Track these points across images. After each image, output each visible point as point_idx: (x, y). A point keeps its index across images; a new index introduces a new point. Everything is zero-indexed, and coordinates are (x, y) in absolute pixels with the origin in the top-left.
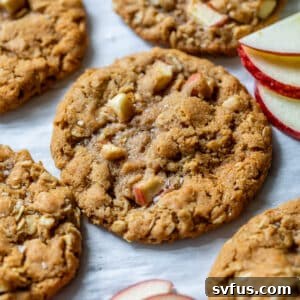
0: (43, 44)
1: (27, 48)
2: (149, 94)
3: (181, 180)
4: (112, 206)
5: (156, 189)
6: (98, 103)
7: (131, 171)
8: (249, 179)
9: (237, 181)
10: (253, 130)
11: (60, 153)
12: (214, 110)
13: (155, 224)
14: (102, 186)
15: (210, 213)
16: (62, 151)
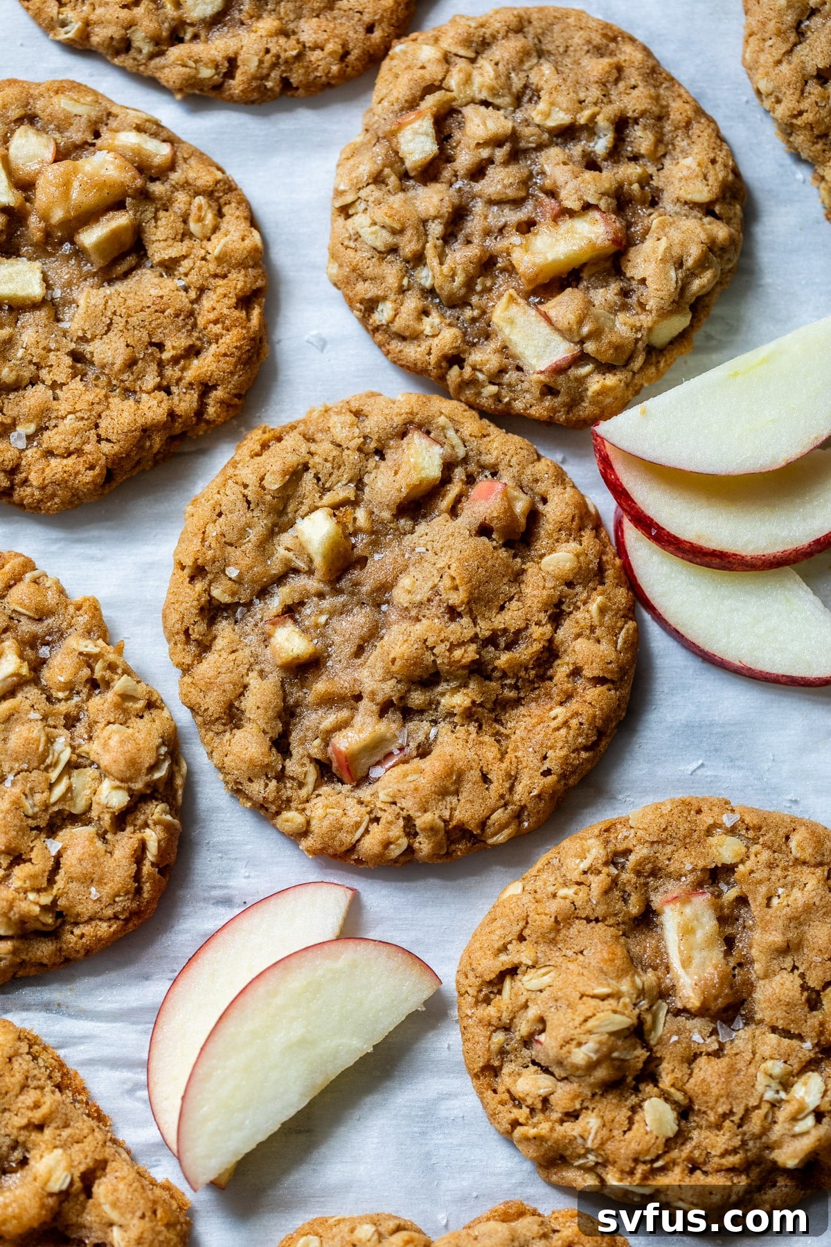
0: (166, 355)
1: (131, 364)
2: (386, 515)
3: (433, 731)
4: (281, 776)
5: (378, 751)
6: (275, 525)
7: (329, 701)
8: (576, 750)
9: (550, 753)
10: (598, 632)
11: (182, 637)
12: (523, 571)
13: (367, 831)
14: (264, 732)
15: (483, 824)
16: (186, 632)
